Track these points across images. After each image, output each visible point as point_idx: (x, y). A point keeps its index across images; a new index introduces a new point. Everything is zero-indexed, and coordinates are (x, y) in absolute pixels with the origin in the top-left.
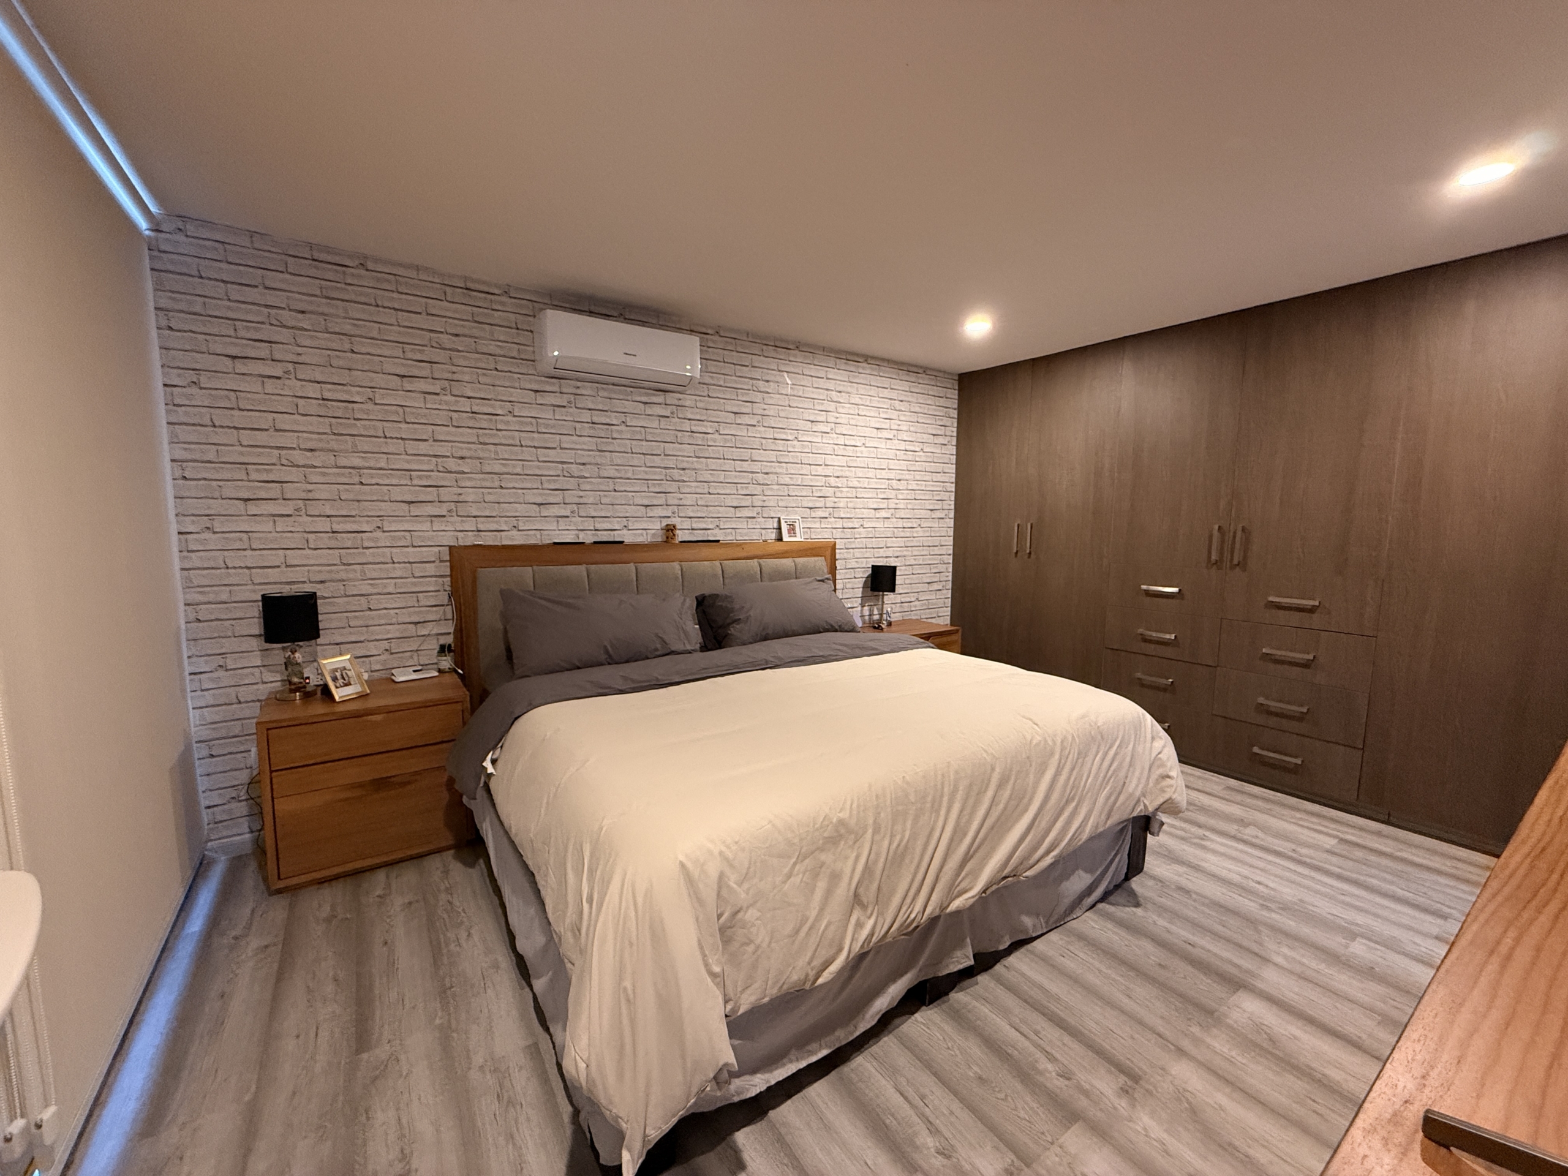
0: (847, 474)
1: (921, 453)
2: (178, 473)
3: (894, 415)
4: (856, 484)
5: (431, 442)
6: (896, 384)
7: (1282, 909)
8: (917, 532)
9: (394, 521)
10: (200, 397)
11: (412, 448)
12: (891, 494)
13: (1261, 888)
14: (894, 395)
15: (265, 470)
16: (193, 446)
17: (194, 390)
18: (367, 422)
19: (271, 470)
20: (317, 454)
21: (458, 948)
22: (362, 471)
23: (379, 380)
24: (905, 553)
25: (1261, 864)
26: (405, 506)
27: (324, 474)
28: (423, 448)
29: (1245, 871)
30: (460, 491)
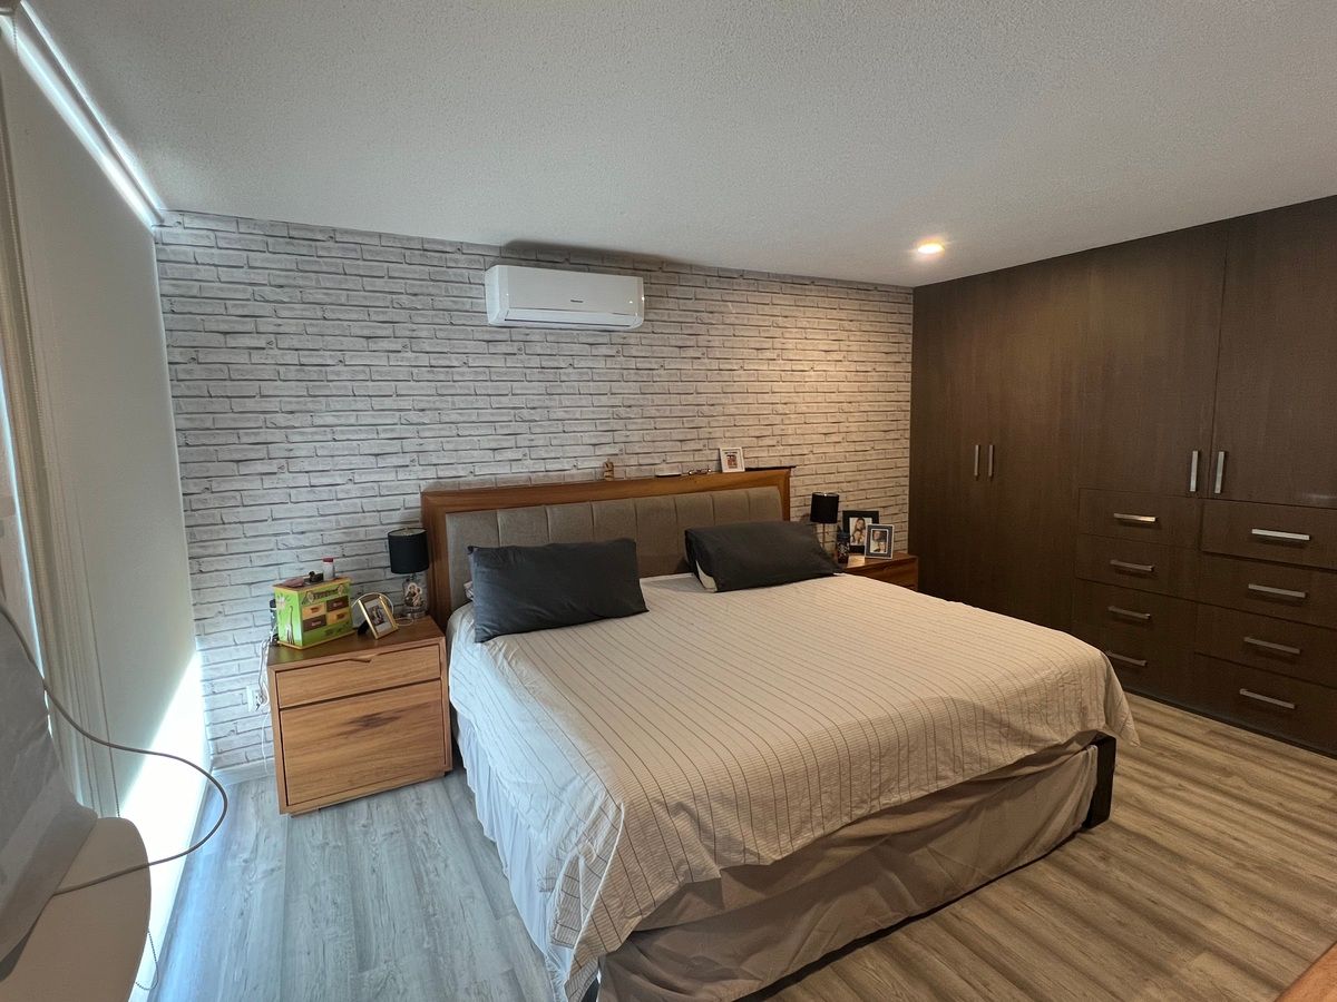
0: (796, 400)
1: (874, 373)
2: (182, 441)
3: (843, 335)
4: (804, 409)
5: (394, 397)
6: (846, 304)
7: (1260, 868)
8: (871, 455)
9: (364, 473)
10: (199, 372)
11: (377, 403)
12: (842, 417)
13: (1237, 844)
14: (843, 315)
15: (253, 433)
16: (194, 416)
17: (193, 366)
18: (338, 383)
19: (259, 433)
20: (297, 415)
21: (437, 878)
22: (335, 429)
23: (347, 343)
24: (858, 478)
25: (1241, 818)
26: (372, 459)
27: (302, 434)
28: (388, 403)
29: (1222, 825)
30: (421, 441)
